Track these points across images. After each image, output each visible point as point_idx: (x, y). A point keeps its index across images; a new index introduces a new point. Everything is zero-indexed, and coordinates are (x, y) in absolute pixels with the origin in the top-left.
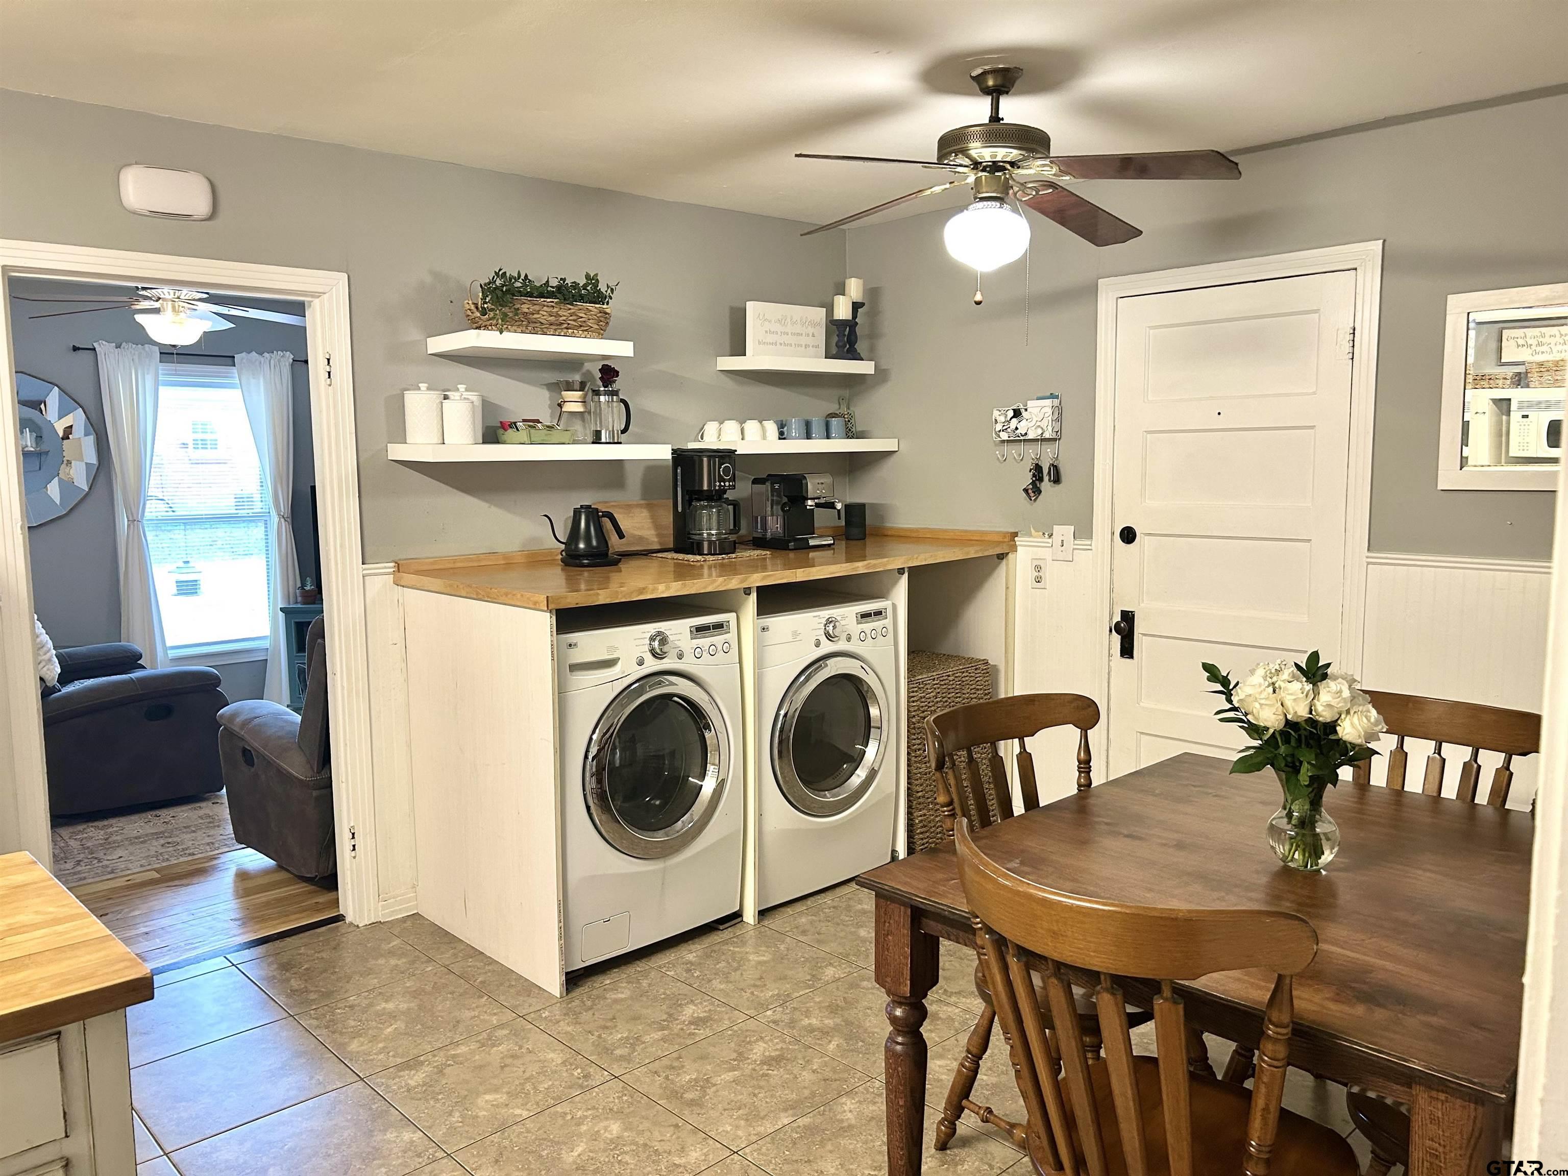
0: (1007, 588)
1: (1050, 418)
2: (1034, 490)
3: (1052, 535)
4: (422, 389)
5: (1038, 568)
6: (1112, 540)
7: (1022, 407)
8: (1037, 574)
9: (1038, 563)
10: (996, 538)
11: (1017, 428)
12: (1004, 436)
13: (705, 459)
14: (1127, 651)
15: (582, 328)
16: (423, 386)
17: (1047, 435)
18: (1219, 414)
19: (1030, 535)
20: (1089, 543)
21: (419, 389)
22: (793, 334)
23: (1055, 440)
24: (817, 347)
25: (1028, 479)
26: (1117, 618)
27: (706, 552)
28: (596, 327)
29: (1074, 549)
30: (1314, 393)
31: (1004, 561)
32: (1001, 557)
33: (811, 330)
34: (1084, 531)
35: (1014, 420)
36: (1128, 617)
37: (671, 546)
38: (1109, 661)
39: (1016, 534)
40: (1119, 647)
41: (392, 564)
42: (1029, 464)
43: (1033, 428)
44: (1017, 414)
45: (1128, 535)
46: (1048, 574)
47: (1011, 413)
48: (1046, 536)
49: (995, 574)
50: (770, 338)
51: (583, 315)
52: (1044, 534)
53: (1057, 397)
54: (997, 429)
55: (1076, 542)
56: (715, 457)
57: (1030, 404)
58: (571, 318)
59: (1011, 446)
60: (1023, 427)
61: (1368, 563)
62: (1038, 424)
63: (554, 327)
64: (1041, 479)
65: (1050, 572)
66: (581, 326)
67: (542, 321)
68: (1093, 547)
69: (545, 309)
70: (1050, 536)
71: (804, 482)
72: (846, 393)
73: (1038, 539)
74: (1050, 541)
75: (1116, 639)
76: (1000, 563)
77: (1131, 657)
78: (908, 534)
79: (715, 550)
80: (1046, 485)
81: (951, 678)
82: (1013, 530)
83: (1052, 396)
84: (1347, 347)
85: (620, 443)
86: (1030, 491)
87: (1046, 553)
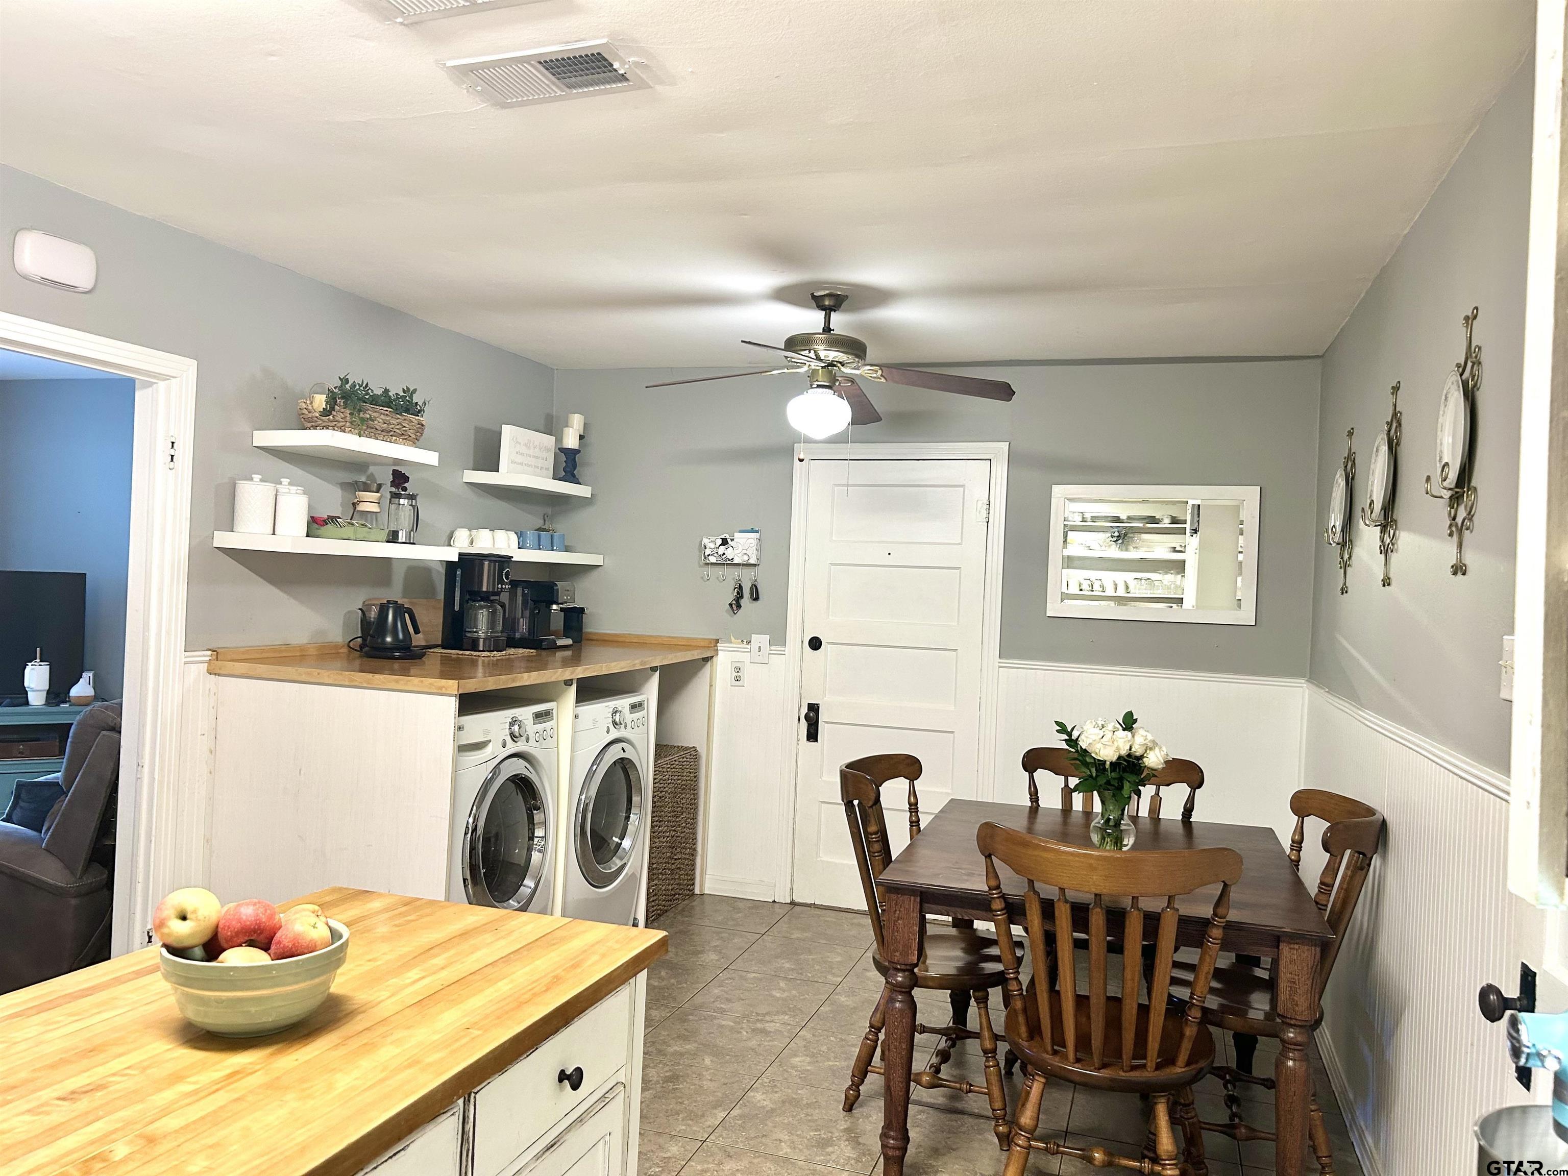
0: (711, 686)
1: (754, 548)
2: (736, 604)
3: (750, 642)
4: (254, 479)
5: (738, 669)
6: (802, 647)
7: (728, 536)
8: (736, 674)
9: (738, 665)
10: (702, 644)
11: (724, 554)
12: (713, 559)
13: (486, 563)
14: (812, 735)
15: (403, 437)
16: (257, 477)
17: (752, 561)
18: (889, 554)
19: (731, 642)
20: (783, 649)
21: (252, 479)
22: (534, 457)
23: (755, 565)
24: (547, 469)
25: (731, 597)
26: (805, 710)
27: (481, 648)
28: (414, 436)
29: (769, 654)
30: (959, 544)
31: (709, 663)
32: (706, 660)
33: (545, 455)
34: (779, 638)
35: (722, 547)
36: (814, 709)
37: (440, 643)
38: (798, 744)
39: (717, 641)
40: (806, 733)
41: (209, 653)
42: (732, 584)
43: (740, 555)
44: (725, 542)
45: (815, 644)
46: (746, 674)
47: (720, 542)
48: (745, 643)
49: (700, 674)
50: (519, 459)
51: (407, 426)
52: (742, 641)
53: (757, 532)
54: (706, 554)
55: (772, 648)
56: (496, 561)
57: (737, 535)
58: (398, 427)
59: (716, 569)
60: (730, 553)
61: (1000, 667)
62: (745, 552)
63: (384, 434)
64: (742, 597)
65: (748, 671)
66: (403, 434)
67: (378, 427)
68: (786, 653)
69: (381, 416)
70: (749, 642)
71: (555, 588)
72: (549, 511)
73: (736, 644)
74: (749, 646)
75: (804, 724)
76: (705, 665)
77: (816, 740)
78: (616, 639)
79: (490, 647)
80: (746, 601)
81: (677, 763)
82: (714, 637)
83: (753, 531)
84: (985, 514)
85: (413, 544)
86: (733, 606)
87: (744, 657)
